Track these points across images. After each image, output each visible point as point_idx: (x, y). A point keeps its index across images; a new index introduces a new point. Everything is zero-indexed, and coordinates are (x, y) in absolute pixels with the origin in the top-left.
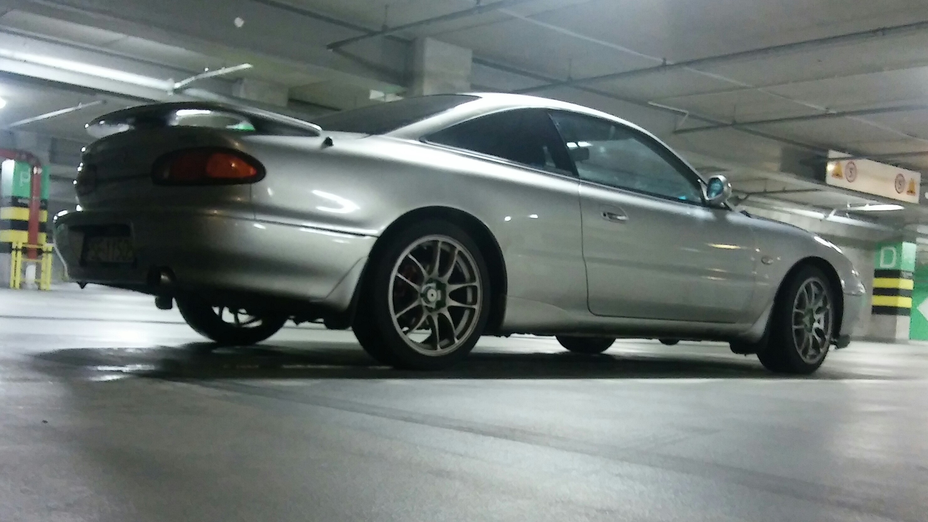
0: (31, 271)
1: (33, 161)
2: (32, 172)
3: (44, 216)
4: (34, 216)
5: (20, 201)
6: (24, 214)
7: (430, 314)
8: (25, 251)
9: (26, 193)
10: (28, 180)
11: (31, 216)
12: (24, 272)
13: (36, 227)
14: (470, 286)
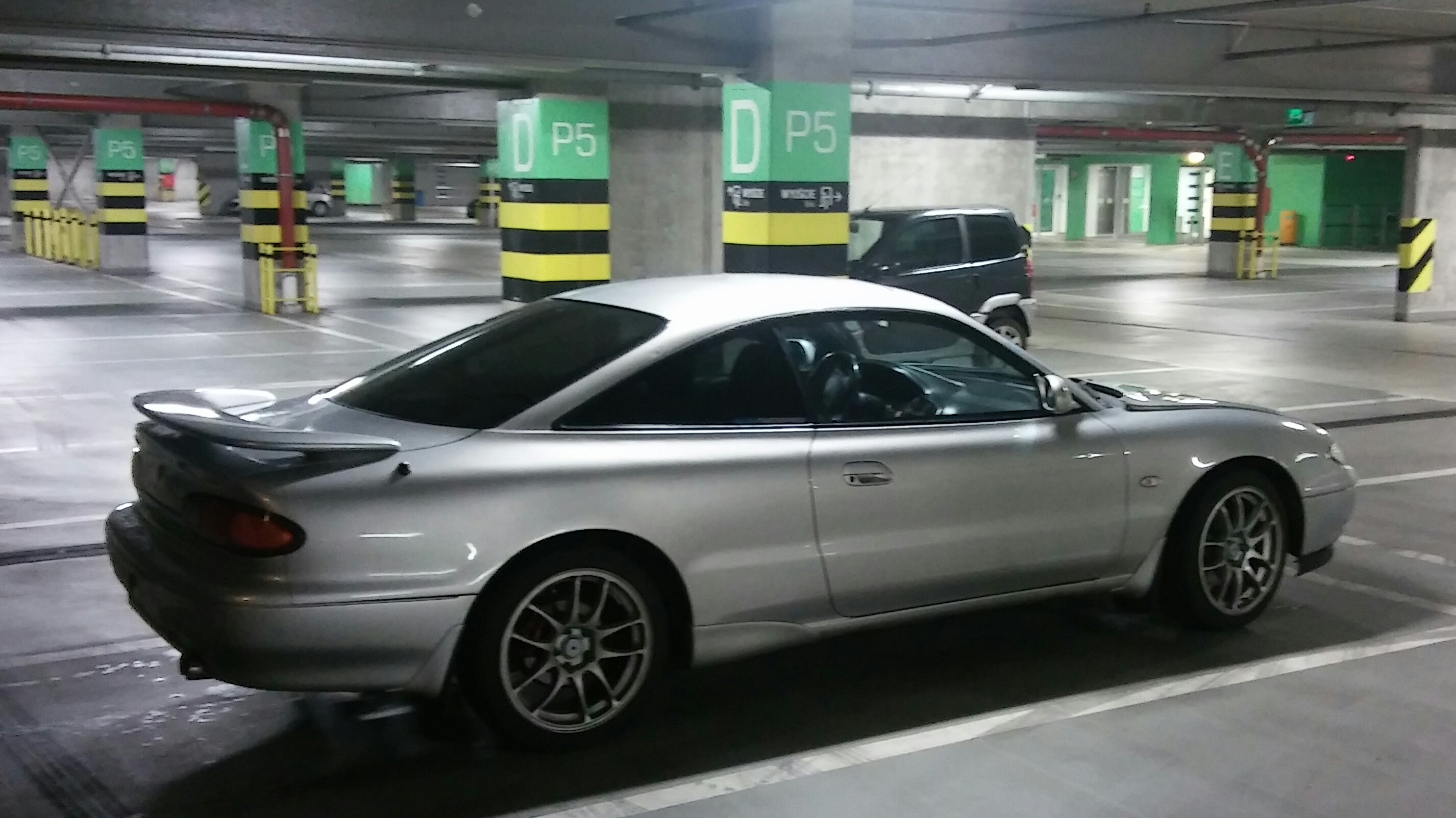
0: (290, 284)
1: (276, 118)
2: (277, 135)
3: (303, 199)
4: (286, 200)
5: (264, 180)
6: (270, 200)
7: (571, 676)
8: (276, 256)
9: (271, 167)
10: (273, 147)
11: (282, 199)
12: (279, 285)
13: (289, 217)
14: (635, 625)
